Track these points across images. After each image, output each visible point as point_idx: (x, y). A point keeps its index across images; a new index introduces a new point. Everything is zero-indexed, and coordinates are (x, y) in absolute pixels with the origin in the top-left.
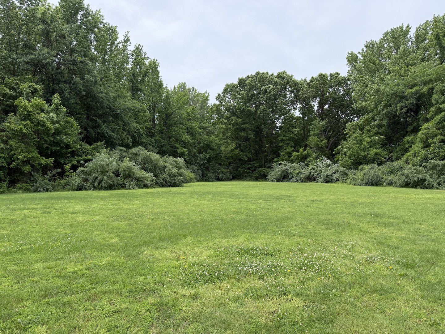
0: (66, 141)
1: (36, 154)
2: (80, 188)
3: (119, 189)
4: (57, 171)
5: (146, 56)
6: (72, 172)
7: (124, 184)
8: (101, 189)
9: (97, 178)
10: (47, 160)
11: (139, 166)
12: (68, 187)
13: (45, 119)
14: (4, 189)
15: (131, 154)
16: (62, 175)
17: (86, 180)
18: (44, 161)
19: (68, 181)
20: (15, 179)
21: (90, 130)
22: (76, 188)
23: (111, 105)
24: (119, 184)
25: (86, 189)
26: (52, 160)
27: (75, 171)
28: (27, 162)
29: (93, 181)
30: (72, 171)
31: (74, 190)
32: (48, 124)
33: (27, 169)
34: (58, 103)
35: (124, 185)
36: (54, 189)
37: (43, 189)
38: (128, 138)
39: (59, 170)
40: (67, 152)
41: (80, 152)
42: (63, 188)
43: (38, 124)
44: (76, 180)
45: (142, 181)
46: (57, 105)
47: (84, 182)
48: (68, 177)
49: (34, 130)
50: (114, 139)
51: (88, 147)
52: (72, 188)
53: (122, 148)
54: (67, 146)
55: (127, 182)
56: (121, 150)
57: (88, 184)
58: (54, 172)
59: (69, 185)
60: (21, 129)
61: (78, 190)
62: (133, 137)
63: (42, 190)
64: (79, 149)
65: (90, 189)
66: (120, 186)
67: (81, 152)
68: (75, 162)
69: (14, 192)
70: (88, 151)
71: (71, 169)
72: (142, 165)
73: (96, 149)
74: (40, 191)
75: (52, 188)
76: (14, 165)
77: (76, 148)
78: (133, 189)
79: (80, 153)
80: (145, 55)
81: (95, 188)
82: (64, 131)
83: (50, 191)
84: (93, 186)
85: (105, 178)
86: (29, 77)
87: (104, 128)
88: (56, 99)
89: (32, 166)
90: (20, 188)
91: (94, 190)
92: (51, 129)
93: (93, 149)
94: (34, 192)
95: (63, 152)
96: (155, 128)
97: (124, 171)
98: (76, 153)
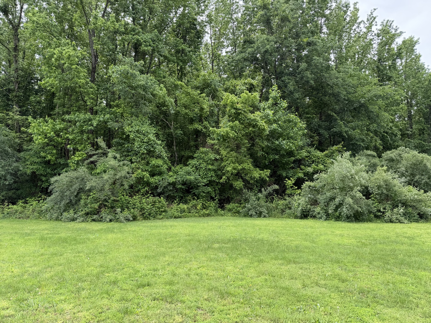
0: (286, 147)
1: (248, 165)
2: (305, 215)
3: (370, 221)
4: (274, 188)
5: (398, 32)
6: (296, 189)
7: (379, 211)
8: (338, 218)
9: (332, 199)
10: (261, 172)
11: (403, 179)
12: (288, 211)
13: (258, 118)
14: (211, 210)
15: (386, 160)
16: (281, 192)
17: (315, 202)
18: (257, 174)
19: (289, 202)
20: (228, 197)
21: (322, 131)
22: (299, 215)
23: (350, 96)
24: (370, 212)
25: (314, 217)
26: (268, 172)
27: (299, 188)
28: (238, 175)
29: (326, 204)
30: (296, 187)
31: (296, 217)
32: (262, 123)
33: (238, 184)
34: (276, 97)
35: (379, 214)
36: (270, 214)
37: (256, 212)
38: (376, 141)
39: (276, 187)
40: (289, 161)
41: (307, 161)
42: (282, 213)
43: (250, 125)
44: (299, 201)
45: (413, 207)
46: (275, 99)
47: (311, 205)
48: (290, 195)
49: (244, 133)
50: (357, 141)
51: (319, 153)
52: (294, 213)
53: (369, 152)
54: (290, 153)
55: (384, 209)
56: (369, 155)
57: (318, 209)
58: (270, 189)
59: (290, 208)
60: (227, 133)
61: (301, 218)
62: (383, 139)
63: (254, 213)
64: (306, 157)
65: (321, 218)
66: (372, 216)
67: (309, 160)
68: (301, 175)
69: (222, 215)
70: (318, 159)
71: (295, 184)
72: (408, 178)
73: (330, 156)
74: (251, 216)
75: (266, 212)
76: (224, 179)
77: (301, 156)
78: (400, 222)
79: (307, 163)
80: (396, 30)
81: (328, 217)
82: (285, 134)
83: (265, 217)
84: (325, 213)
85: (349, 200)
86: (246, 74)
87: (342, 127)
88: (274, 92)
89: (244, 180)
90: (230, 210)
91: (326, 220)
92: (264, 130)
93: (326, 156)
94: (245, 216)
95: (284, 162)
96: (412, 128)
97: (379, 187)
98: (303, 162)
